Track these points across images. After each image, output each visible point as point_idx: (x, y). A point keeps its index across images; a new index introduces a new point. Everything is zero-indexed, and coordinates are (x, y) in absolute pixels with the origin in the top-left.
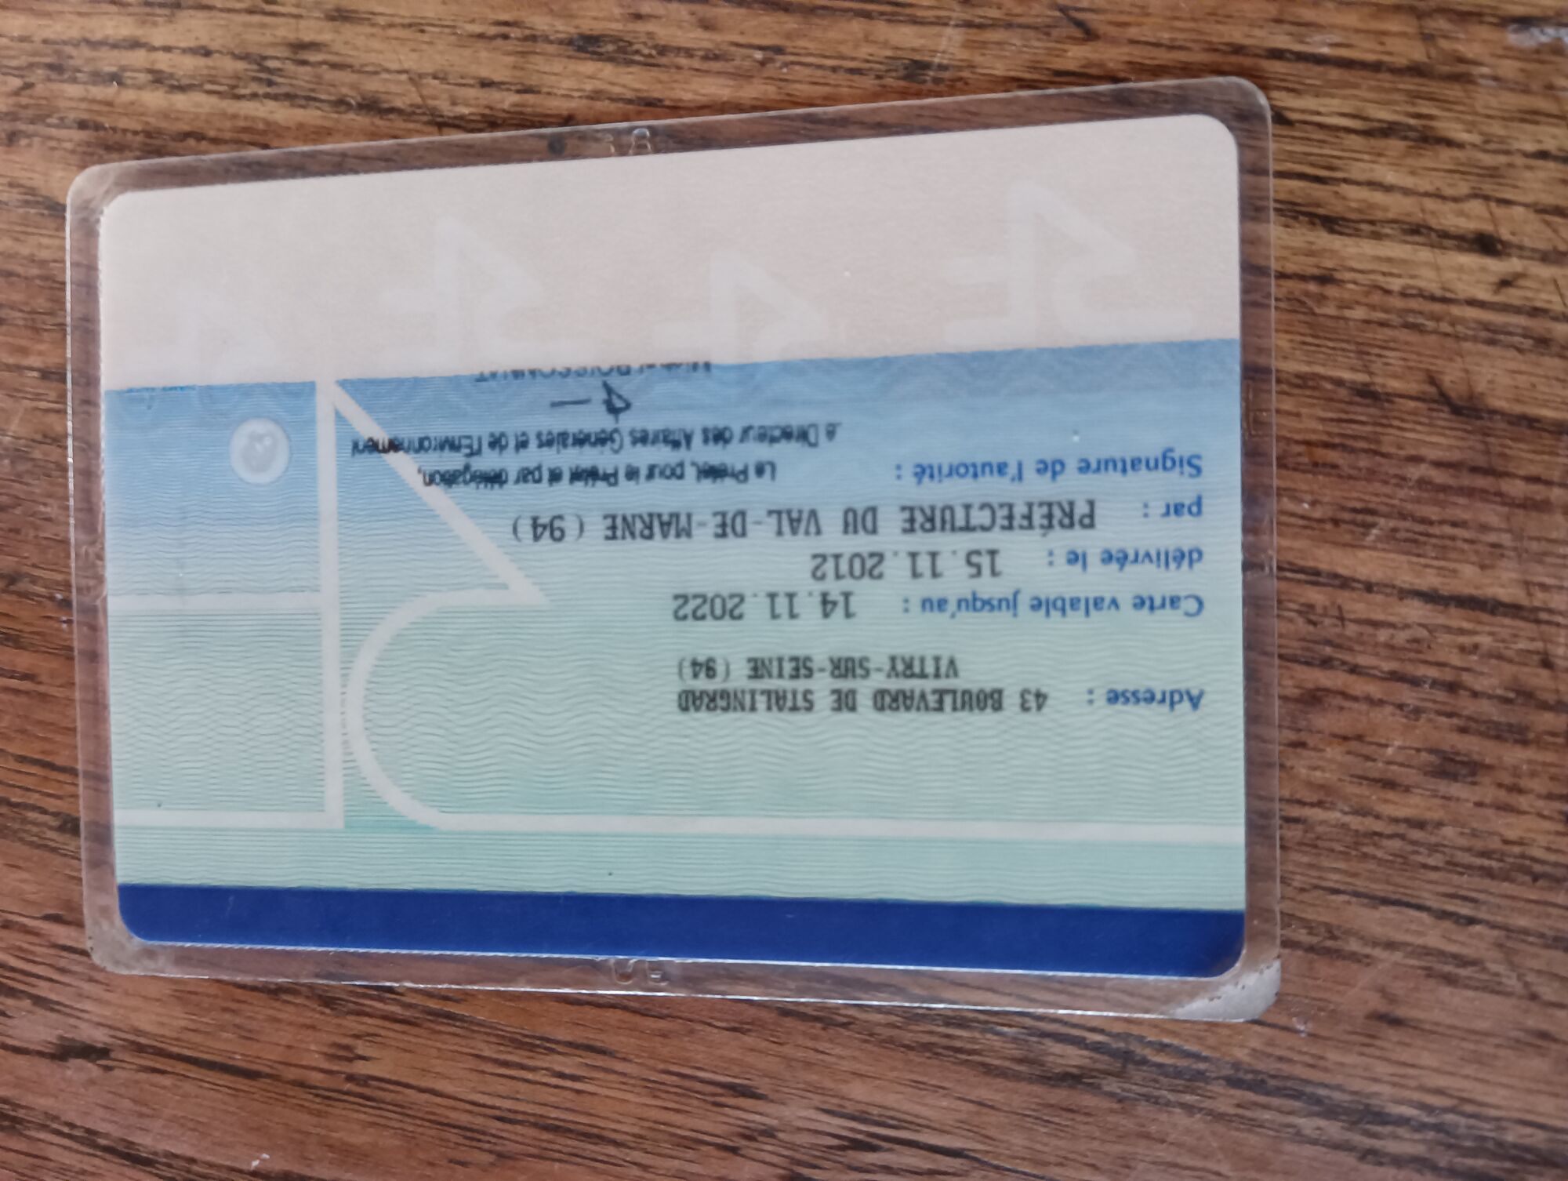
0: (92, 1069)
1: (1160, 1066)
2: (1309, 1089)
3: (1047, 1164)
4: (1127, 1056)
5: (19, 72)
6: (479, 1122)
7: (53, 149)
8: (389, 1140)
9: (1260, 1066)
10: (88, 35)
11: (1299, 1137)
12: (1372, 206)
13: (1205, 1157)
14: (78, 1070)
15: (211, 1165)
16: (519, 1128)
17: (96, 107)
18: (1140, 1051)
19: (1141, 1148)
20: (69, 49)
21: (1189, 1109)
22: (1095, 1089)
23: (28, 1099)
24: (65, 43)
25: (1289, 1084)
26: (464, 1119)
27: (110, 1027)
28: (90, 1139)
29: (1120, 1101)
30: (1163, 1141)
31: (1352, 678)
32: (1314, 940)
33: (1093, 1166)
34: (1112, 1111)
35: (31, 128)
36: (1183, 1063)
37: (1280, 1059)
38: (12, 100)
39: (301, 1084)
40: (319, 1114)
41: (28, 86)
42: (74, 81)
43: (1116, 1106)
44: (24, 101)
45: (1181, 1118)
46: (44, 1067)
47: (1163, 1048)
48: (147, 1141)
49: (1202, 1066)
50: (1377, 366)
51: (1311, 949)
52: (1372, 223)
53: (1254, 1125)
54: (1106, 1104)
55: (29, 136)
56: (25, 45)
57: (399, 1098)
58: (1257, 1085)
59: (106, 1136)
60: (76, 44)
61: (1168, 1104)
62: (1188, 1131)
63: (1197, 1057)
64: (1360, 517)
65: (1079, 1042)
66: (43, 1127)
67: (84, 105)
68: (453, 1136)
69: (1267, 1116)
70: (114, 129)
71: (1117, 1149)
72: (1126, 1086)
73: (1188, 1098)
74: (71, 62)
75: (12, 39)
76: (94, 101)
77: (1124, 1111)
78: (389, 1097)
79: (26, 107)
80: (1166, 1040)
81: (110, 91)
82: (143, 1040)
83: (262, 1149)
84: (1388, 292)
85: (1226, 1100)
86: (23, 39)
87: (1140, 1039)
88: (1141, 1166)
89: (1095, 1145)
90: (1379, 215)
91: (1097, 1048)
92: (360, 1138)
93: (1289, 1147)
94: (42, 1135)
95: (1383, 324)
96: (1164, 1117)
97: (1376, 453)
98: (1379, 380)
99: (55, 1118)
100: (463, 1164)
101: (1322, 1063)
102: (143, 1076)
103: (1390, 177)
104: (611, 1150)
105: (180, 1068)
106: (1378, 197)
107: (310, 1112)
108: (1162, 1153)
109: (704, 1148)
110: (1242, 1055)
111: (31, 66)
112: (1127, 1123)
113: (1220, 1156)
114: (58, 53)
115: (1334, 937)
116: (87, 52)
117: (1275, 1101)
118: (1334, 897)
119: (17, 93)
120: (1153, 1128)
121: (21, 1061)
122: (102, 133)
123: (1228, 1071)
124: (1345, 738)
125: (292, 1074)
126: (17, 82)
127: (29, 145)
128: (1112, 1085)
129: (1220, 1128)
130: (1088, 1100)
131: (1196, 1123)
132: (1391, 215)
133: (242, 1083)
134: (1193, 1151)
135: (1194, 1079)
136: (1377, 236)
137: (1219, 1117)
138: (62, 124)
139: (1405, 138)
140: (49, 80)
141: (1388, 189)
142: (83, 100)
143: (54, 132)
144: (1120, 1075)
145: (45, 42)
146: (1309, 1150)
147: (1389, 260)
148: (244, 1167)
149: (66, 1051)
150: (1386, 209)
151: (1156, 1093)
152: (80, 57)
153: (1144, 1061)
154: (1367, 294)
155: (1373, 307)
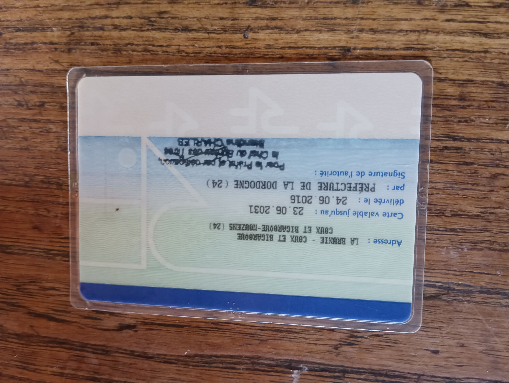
0: (131, 332)
1: (459, 290)
2: (503, 291)
3: (427, 323)
4: (449, 289)
5: (69, 29)
6: (254, 331)
7: (84, 52)
8: (227, 340)
9: (489, 286)
10: (90, 16)
11: (502, 306)
12: (497, 29)
13: (475, 315)
14: (126, 333)
15: (172, 356)
16: (266, 332)
17: (96, 38)
18: (452, 286)
19: (456, 315)
20: (85, 21)
21: (468, 301)
22: (440, 299)
23: (111, 344)
24: (83, 19)
25: (497, 290)
26: (249, 331)
27: (135, 318)
28: (132, 353)
29: (448, 302)
30: (462, 312)
31: (506, 169)
32: (501, 248)
33: (442, 322)
34: (446, 305)
35: (75, 46)
36: (466, 288)
37: (494, 283)
38: (68, 39)
39: (198, 327)
40: (204, 335)
41: (73, 33)
42: (88, 30)
43: (447, 303)
44: (72, 38)
45: (466, 305)
46: (115, 334)
47: (459, 285)
48: (150, 352)
49: (471, 289)
50: (504, 76)
51: (500, 250)
52: (498, 34)
53: (488, 304)
54: (444, 303)
55: (75, 49)
56: (70, 21)
57: (228, 328)
58: (488, 292)
59: (137, 352)
60: (87, 19)
61: (462, 301)
62: (469, 308)
63: (470, 286)
64: (503, 121)
65: (435, 286)
66: (117, 352)
67: (92, 38)
68: (246, 337)
69: (491, 300)
70: (104, 45)
71: (449, 316)
72: (449, 297)
73: (468, 298)
74: (86, 25)
75: (66, 19)
76: (95, 36)
77: (450, 305)
78: (225, 327)
79: (73, 40)
80: (460, 282)
81: (100, 33)
82: (146, 321)
83: (188, 348)
84: (504, 54)
85: (479, 298)
86: (69, 19)
87: (452, 283)
88: (456, 320)
89: (442, 316)
90: (499, 31)
91: (440, 287)
92: (218, 341)
93: (499, 309)
94: (116, 354)
95: (504, 64)
96: (461, 305)
97: (506, 102)
98: (505, 80)
99: (120, 349)
100: (250, 345)
101: (506, 283)
102: (148, 332)
103: (502, 19)
104: (295, 335)
105: (159, 327)
106: (499, 26)
107: (202, 335)
108: (462, 315)
109: (324, 331)
110: (483, 284)
111: (73, 27)
112: (451, 308)
113: (479, 314)
114: (81, 22)
115: (506, 246)
116: (91, 21)
117: (494, 296)
118: (506, 234)
119: (69, 36)
120: (458, 309)
121: (107, 333)
122: (99, 46)
123: (479, 289)
124: (505, 187)
125: (195, 324)
126: (69, 33)
127: (76, 52)
128: (445, 298)
129: (478, 306)
130: (438, 303)
131: (471, 305)
132: (503, 31)
133: (179, 330)
134: (471, 314)
135: (469, 293)
136: (499, 38)
137: (477, 303)
138: (86, 44)
139: (506, 7)
140: (79, 31)
141: (501, 23)
142: (91, 36)
143: (83, 47)
144: (447, 294)
145: (77, 19)
146: (505, 309)
147: (504, 44)
148: (182, 355)
149: (122, 328)
150: (501, 29)
151: (458, 298)
152: (89, 23)
153: (454, 289)
154: (498, 55)
155: (500, 59)
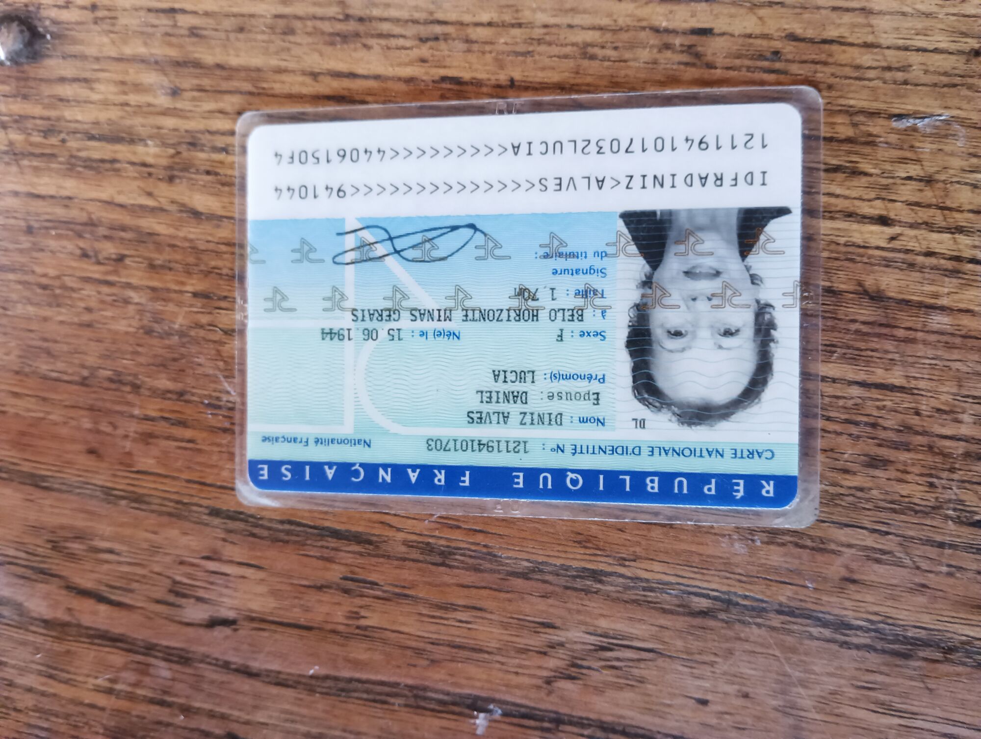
0: (227, 631)
1: (744, 606)
2: (815, 614)
3: (692, 654)
4: (729, 602)
5: (173, 146)
6: (421, 645)
7: (193, 185)
8: (377, 657)
9: (792, 604)
10: (209, 129)
11: (812, 637)
12: (830, 205)
13: (767, 648)
14: (220, 632)
15: (289, 674)
16: (441, 647)
17: (214, 164)
18: (734, 599)
19: (738, 645)
20: (199, 135)
21: (759, 625)
22: (715, 618)
23: (194, 648)
24: (197, 132)
25: (806, 612)
26: (413, 644)
27: (237, 609)
28: (226, 666)
29: (727, 622)
30: (747, 641)
31: (828, 422)
32: (814, 544)
33: (715, 654)
34: (723, 628)
35: (181, 174)
36: (755, 604)
37: (801, 600)
38: (171, 160)
39: (334, 632)
40: (343, 645)
41: (178, 153)
42: (202, 151)
43: (725, 625)
44: (177, 160)
45: (755, 630)
46: (202, 631)
47: (746, 597)
48: (256, 665)
49: (764, 605)
50: (834, 278)
51: (813, 549)
52: (830, 212)
53: (790, 632)
54: (720, 624)
55: (180, 177)
56: (176, 133)
57: (383, 636)
58: (791, 613)
59: (234, 663)
60: (201, 132)
61: (749, 623)
62: (759, 636)
63: (762, 601)
64: (829, 348)
65: (707, 596)
66: (202, 661)
67: (208, 163)
68: (409, 653)
69: (796, 627)
70: (226, 175)
71: (728, 645)
72: (729, 615)
73: (759, 620)
74: (201, 142)
75: (170, 130)
76: (214, 161)
77: (730, 628)
78: (376, 635)
79: (178, 164)
80: (747, 594)
81: (222, 156)
82: (254, 615)
83: (315, 665)
84: (838, 244)
85: (776, 621)
86: (175, 130)
87: (735, 594)
88: (737, 653)
89: (716, 644)
90: (833, 209)
91: (715, 598)
92: (364, 656)
93: (807, 642)
94: (201, 665)
95: (836, 259)
96: (747, 630)
97: (835, 318)
98: (835, 285)
99: (208, 656)
100: (415, 666)
101: (819, 602)
102: (254, 632)
103: (838, 191)
104: (486, 656)
105: (273, 627)
106: (833, 200)
107: (339, 645)
108: (747, 646)
109: (530, 653)
110: (783, 599)
111: (179, 143)
112: (731, 633)
113: (775, 647)
114: (193, 137)
115: (823, 543)
116: (208, 136)
117: (799, 620)
118: (823, 524)
119: (172, 156)
120: (742, 635)
121: (190, 631)
122: (219, 177)
123: (776, 607)
124: (825, 451)
125: (329, 627)
126: (171, 151)
127: (181, 183)
128: (723, 616)
129: (774, 634)
130: (711, 623)
131: (763, 632)
132: (838, 209)
133: (304, 633)
134: (762, 645)
135: (760, 612)
136: (832, 218)
137: (773, 629)
138: (198, 172)
139: (844, 173)
140: (189, 150)
141: (837, 196)
142: (208, 160)
143: (193, 176)
144: (726, 611)
145: (187, 131)
146: (816, 643)
147: (839, 229)
148: (305, 673)
149: (213, 623)
150: (836, 206)
151: (743, 618)
152: (205, 139)
153: (737, 604)
154: (828, 245)
155: (832, 251)
